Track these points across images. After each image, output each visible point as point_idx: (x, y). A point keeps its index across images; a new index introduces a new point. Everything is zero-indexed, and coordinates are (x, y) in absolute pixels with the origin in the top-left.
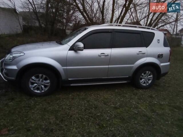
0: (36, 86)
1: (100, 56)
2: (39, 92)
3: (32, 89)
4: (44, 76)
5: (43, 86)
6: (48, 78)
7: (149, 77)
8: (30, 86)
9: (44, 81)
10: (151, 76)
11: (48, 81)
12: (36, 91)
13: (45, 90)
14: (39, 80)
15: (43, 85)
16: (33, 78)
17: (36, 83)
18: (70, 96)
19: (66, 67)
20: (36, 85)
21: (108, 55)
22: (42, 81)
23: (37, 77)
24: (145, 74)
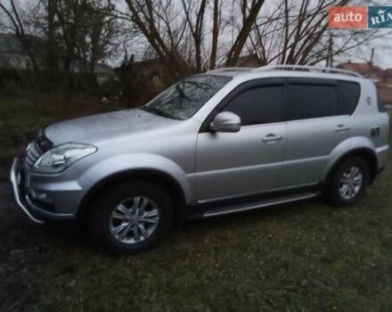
0: (125, 228)
1: (266, 141)
2: (132, 241)
3: (117, 237)
4: (146, 201)
5: (141, 226)
6: (154, 205)
7: (356, 179)
8: (113, 229)
9: (146, 214)
10: (359, 177)
11: (155, 212)
12: (126, 241)
13: (147, 234)
14: (133, 213)
15: (141, 222)
16: (120, 207)
17: (127, 221)
18: (206, 241)
19: (195, 172)
20: (126, 224)
21: (280, 139)
22: (141, 214)
23: (129, 205)
24: (348, 173)
